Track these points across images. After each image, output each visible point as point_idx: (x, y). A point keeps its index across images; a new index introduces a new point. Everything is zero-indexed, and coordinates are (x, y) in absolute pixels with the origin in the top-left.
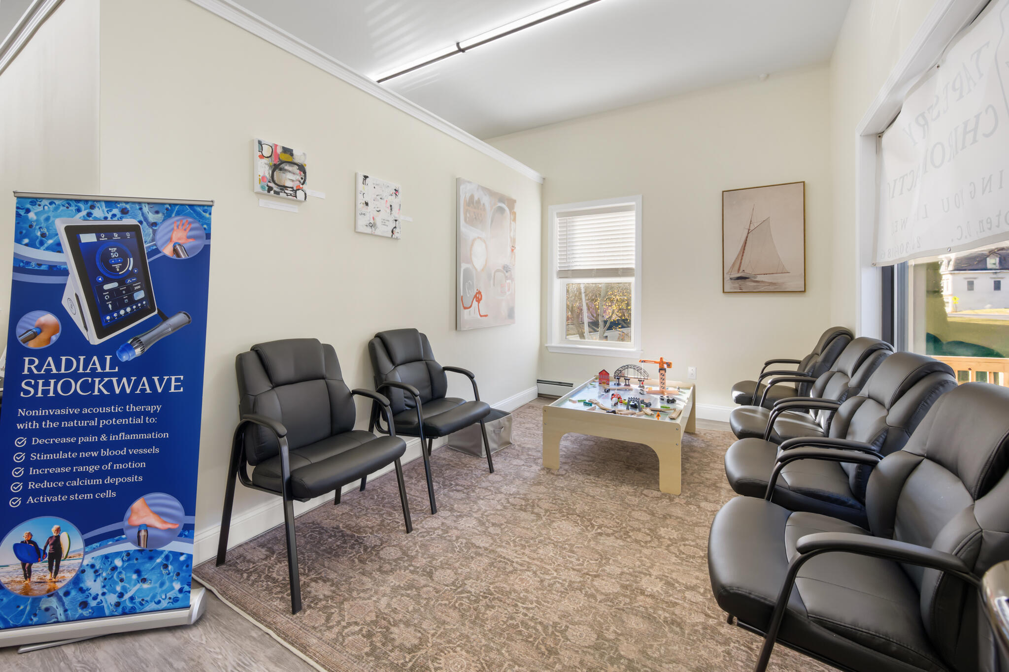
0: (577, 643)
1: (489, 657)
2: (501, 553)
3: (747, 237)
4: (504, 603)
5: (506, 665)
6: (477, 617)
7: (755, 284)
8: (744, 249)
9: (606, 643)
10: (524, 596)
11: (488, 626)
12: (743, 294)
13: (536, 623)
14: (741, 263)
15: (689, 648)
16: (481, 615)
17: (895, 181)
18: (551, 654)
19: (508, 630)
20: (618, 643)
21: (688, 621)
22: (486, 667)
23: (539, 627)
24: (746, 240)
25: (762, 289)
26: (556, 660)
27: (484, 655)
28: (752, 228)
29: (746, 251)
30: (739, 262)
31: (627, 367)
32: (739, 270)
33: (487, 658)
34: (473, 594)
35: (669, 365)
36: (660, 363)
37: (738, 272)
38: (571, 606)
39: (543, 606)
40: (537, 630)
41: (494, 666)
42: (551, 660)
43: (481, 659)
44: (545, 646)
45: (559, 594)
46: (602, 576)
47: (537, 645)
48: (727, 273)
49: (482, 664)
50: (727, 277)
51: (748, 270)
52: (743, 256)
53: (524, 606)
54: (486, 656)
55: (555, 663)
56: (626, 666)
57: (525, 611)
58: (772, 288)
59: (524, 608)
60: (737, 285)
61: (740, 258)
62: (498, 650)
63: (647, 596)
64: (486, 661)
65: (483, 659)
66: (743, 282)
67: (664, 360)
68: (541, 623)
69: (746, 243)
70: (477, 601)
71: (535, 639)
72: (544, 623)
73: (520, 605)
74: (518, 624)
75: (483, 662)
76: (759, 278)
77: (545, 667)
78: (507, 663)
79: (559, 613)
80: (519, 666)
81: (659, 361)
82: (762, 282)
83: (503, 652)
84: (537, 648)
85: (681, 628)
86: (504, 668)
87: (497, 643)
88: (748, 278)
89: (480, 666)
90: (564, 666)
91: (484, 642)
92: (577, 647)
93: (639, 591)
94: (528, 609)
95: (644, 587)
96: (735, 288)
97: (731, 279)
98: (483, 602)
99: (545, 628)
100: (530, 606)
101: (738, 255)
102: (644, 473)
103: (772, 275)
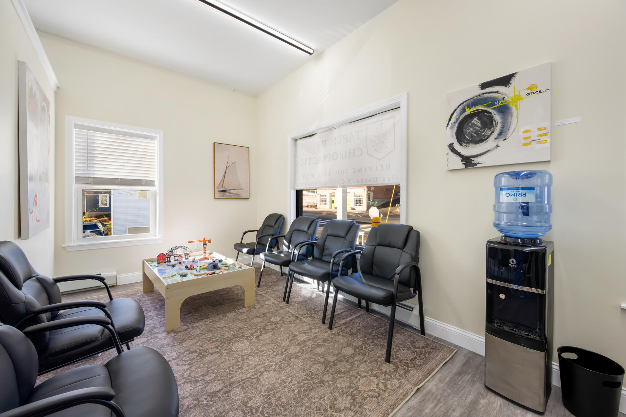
0: (321, 372)
1: (314, 408)
2: (237, 380)
3: (226, 170)
4: (280, 391)
5: (323, 403)
6: (283, 407)
7: (230, 194)
8: (225, 176)
9: (325, 363)
10: (280, 381)
11: (293, 403)
12: (224, 199)
13: (302, 382)
14: (223, 183)
15: (337, 343)
16: (282, 404)
17: (306, 159)
18: (323, 383)
19: (301, 395)
20: (327, 360)
21: (326, 337)
22: (320, 411)
23: (306, 382)
24: (226, 171)
25: (233, 197)
26: (327, 383)
27: (312, 410)
28: (228, 165)
29: (225, 177)
30: (223, 182)
31: (177, 248)
32: (222, 187)
33: (314, 409)
34: (263, 404)
35: (209, 241)
36: (203, 241)
37: (222, 188)
38: (299, 366)
39: (293, 375)
40: (307, 383)
41: (321, 407)
42: (326, 384)
43: (315, 412)
44: (318, 383)
45: (288, 367)
46: (287, 348)
47: (316, 386)
48: (217, 188)
49: (317, 413)
50: (217, 190)
51: (227, 188)
52: (224, 179)
53: (288, 383)
54: (313, 409)
55: (328, 383)
56: (339, 362)
57: (291, 384)
58: (236, 197)
59: (289, 383)
60: (222, 195)
61: (223, 180)
62: (312, 403)
63: (307, 341)
64: (316, 410)
65: (315, 411)
66: (224, 193)
67: (206, 239)
68: (303, 380)
69: (225, 173)
70: (270, 404)
71: (312, 385)
72: (304, 379)
73: (286, 384)
74: (298, 390)
75: (316, 412)
76: (232, 191)
77: (329, 387)
78: (321, 401)
79: (301, 371)
80: (325, 397)
81: (203, 240)
82: (233, 193)
83: (314, 401)
84: (318, 387)
85: (328, 340)
86: (324, 403)
87: (307, 402)
88: (227, 191)
89: (318, 414)
90: (331, 381)
91: (304, 408)
92: (323, 372)
93: (304, 342)
94: (291, 382)
95: (302, 340)
96: (221, 196)
97: (219, 191)
98: (273, 400)
99: (306, 379)
100: (289, 381)
101: (222, 179)
102: (225, 304)
103: (237, 190)
